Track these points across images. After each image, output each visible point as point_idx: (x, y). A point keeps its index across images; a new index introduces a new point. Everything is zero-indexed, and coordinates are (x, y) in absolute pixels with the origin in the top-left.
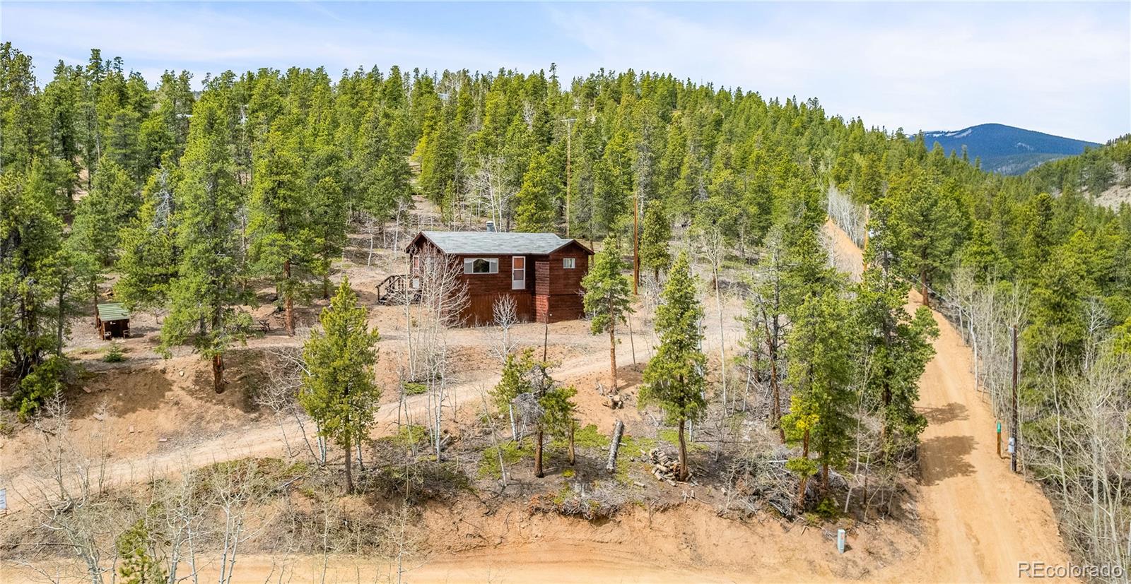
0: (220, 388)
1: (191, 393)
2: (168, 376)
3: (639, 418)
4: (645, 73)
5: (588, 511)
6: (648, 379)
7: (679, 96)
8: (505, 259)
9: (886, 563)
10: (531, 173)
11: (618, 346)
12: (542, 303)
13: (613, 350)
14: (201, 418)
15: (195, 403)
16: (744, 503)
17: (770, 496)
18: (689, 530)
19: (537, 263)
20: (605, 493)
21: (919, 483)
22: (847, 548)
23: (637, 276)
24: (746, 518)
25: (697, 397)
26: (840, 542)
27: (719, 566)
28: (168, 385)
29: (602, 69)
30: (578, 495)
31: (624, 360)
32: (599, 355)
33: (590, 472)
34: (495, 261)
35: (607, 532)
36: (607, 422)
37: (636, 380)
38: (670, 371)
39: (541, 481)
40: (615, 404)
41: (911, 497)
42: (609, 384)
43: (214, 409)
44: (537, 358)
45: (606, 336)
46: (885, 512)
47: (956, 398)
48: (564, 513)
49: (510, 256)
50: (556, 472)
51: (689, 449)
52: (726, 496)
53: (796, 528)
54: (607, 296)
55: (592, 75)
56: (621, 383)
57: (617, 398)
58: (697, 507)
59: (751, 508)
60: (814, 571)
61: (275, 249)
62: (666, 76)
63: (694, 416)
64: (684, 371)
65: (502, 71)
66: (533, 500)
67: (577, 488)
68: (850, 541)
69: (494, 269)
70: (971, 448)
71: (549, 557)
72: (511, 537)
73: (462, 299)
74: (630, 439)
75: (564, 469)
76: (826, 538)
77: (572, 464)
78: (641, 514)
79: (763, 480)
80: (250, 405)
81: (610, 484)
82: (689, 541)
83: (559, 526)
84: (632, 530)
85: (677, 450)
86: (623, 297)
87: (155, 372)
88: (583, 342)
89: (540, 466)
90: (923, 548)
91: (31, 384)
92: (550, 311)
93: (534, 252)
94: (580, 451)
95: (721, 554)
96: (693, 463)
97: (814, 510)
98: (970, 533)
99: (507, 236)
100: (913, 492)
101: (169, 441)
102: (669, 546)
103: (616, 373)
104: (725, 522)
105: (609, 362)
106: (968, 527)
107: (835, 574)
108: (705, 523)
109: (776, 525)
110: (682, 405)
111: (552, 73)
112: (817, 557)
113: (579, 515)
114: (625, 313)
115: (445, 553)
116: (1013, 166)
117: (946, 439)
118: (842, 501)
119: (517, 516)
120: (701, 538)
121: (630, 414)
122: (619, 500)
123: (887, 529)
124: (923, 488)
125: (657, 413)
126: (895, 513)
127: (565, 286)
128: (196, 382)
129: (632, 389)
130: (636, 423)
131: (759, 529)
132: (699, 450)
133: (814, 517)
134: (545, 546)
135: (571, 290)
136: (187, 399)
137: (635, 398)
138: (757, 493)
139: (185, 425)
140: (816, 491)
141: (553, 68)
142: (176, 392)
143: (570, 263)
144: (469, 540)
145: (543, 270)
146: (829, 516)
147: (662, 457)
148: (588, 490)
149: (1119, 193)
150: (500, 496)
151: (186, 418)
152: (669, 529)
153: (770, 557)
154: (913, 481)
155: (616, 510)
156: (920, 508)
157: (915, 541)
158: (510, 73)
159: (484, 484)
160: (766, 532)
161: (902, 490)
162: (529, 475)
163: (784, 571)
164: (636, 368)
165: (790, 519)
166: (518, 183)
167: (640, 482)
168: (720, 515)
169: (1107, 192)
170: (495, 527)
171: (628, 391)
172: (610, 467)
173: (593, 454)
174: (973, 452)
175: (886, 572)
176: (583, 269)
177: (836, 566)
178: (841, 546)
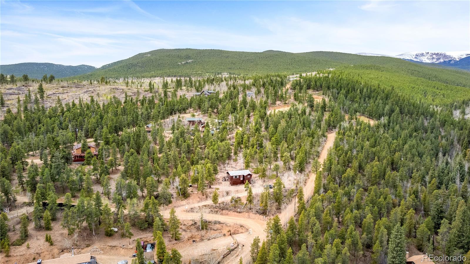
0: (203, 196)
8: (240, 176)
14: (201, 199)
16: (255, 212)
17: (259, 212)
22: (265, 218)
35: (240, 214)
36: (245, 202)
39: (235, 209)
53: (261, 216)
58: (251, 212)
66: (234, 211)
67: (238, 209)
69: (238, 177)
71: (234, 216)
72: (230, 214)
77: (239, 207)
78: (244, 213)
80: (207, 197)
81: (242, 209)
82: (249, 216)
83: (235, 213)
87: (196, 194)
89: (235, 207)
93: (245, 175)
95: (252, 217)
101: (199, 202)
102: (247, 216)
104: (253, 214)
107: (263, 220)
108: (251, 214)
109: (259, 215)
110: (250, 202)
112: (262, 218)
113: (238, 212)
119: (232, 212)
127: (248, 180)
131: (257, 215)
140: (264, 212)
143: (249, 177)
144: (227, 214)
145: (245, 177)
147: (249, 207)
150: (230, 210)
152: (247, 214)
153: (257, 218)
155: (242, 212)
167: (246, 209)
176: (251, 177)
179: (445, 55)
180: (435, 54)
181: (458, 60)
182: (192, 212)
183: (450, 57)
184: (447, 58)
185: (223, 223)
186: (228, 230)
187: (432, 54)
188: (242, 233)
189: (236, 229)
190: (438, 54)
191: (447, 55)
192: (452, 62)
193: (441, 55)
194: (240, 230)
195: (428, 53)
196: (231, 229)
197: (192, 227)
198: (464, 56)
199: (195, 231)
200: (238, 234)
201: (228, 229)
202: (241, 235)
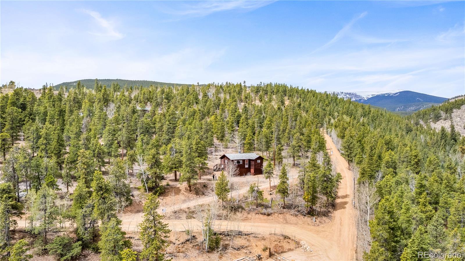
0: (190, 191)
1: (185, 192)
2: (180, 188)
3: (275, 197)
4: (276, 83)
5: (266, 214)
6: (277, 189)
7: (287, 92)
9: (323, 224)
10: (248, 137)
11: (271, 182)
12: (252, 170)
13: (270, 183)
14: (188, 197)
15: (187, 194)
16: (296, 213)
17: (301, 211)
18: (285, 217)
19: (251, 161)
20: (269, 210)
21: (334, 210)
22: (315, 221)
23: (274, 163)
24: (296, 215)
25: (287, 192)
26: (314, 220)
27: (291, 224)
28: (180, 190)
29: (261, 82)
30: (264, 211)
31: (272, 184)
32: (266, 183)
33: (266, 207)
34: (242, 161)
35: (270, 217)
36: (269, 198)
37: (275, 189)
38: (282, 187)
39: (257, 208)
40: (271, 194)
41: (331, 213)
42: (269, 190)
43: (190, 195)
44: (256, 185)
45: (268, 179)
46: (324, 215)
47: (348, 193)
48: (262, 214)
49: (245, 160)
50: (260, 207)
51: (285, 203)
52: (293, 211)
53: (306, 218)
54: (269, 171)
55: (258, 85)
56: (272, 190)
57: (271, 193)
58: (287, 213)
59: (297, 214)
60: (309, 225)
61: (199, 161)
62: (283, 84)
63: (287, 197)
64: (284, 187)
65: (227, 83)
66: (256, 212)
67: (264, 209)
68: (316, 220)
69: (241, 163)
70: (347, 204)
71: (259, 221)
72: (252, 218)
73: (237, 171)
74: (274, 201)
75: (261, 206)
76: (312, 219)
77: (263, 205)
78: (276, 214)
79: (300, 208)
80: (197, 193)
81: (270, 209)
82: (286, 219)
83: (261, 216)
84: (275, 217)
85: (283, 203)
86: (272, 171)
87: (177, 188)
88: (263, 180)
89: (257, 206)
90: (331, 222)
91: (158, 190)
92: (254, 173)
93: (250, 159)
94: (264, 203)
95: (291, 222)
96: (286, 206)
97: (310, 214)
98: (341, 219)
99: (243, 154)
100: (332, 212)
101: (184, 201)
102: (282, 220)
103: (271, 187)
104: (292, 216)
105: (269, 185)
106: (341, 218)
107: (313, 225)
108: (288, 216)
109: (302, 217)
110: (284, 194)
111: (244, 84)
112: (310, 223)
113: (265, 214)
114: (272, 175)
115: (241, 221)
116: (415, 107)
117: (343, 202)
118: (315, 213)
119: (254, 214)
120: (288, 219)
121: (274, 196)
122: (272, 212)
123: (324, 218)
124: (334, 212)
125: (279, 196)
126: (327, 216)
127: (258, 167)
128: (186, 190)
129: (274, 191)
130: (275, 198)
131: (299, 218)
132: (288, 203)
133: (310, 216)
134: (259, 220)
135: (259, 168)
136: (185, 193)
137: (275, 193)
138: (299, 211)
139: (186, 198)
140: (310, 211)
141: (245, 82)
142: (182, 192)
143: (259, 161)
144: (245, 218)
145: (253, 163)
146: (313, 215)
147: (280, 204)
148: (266, 210)
149: (442, 122)
150: (250, 211)
151: (186, 197)
152: (281, 217)
153: (300, 222)
154: (332, 210)
155: (272, 214)
156: (332, 215)
157: (330, 220)
158: (229, 83)
159: (247, 209)
160: (300, 218)
161: (329, 212)
162: (255, 207)
163: (303, 225)
164: (275, 186)
165: (305, 216)
166: (244, 139)
167: (275, 209)
168: (291, 215)
169: (438, 122)
170: (249, 216)
171: (273, 191)
172: (270, 206)
173: (267, 204)
174: (347, 205)
175: (322, 225)
176: (262, 162)
177: (313, 224)
178: (314, 221)
179: (356, 95)
180: (348, 94)
181: (366, 99)
182: (176, 218)
183: (360, 97)
184: (358, 98)
185: (248, 235)
186: (263, 247)
187: (346, 94)
188: (290, 250)
189: (276, 243)
190: (350, 93)
191: (357, 94)
192: (362, 101)
193: (352, 94)
194: (286, 246)
195: (343, 92)
196: (267, 244)
197: (189, 245)
198: (371, 96)
199: (196, 254)
200: (285, 254)
201: (262, 244)
202: (290, 254)
